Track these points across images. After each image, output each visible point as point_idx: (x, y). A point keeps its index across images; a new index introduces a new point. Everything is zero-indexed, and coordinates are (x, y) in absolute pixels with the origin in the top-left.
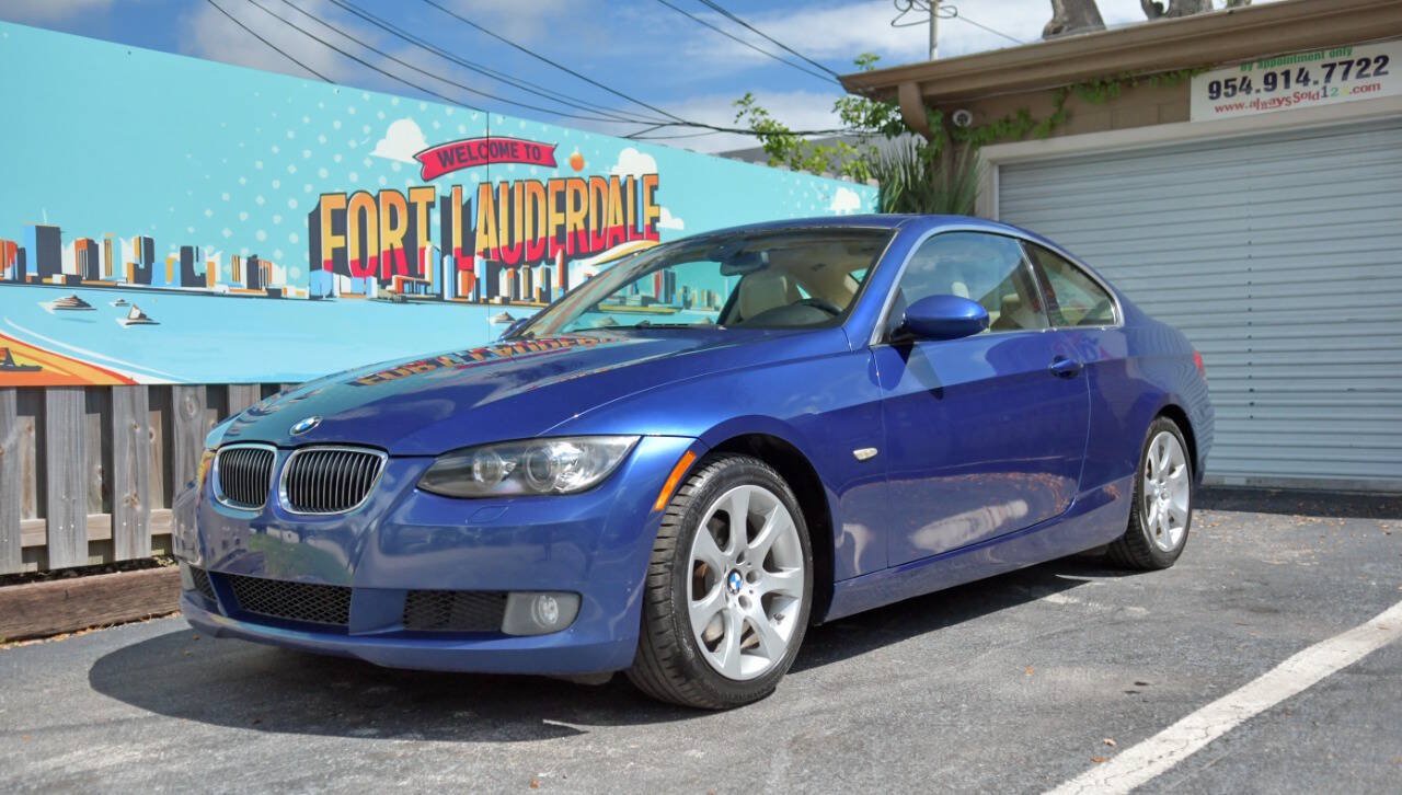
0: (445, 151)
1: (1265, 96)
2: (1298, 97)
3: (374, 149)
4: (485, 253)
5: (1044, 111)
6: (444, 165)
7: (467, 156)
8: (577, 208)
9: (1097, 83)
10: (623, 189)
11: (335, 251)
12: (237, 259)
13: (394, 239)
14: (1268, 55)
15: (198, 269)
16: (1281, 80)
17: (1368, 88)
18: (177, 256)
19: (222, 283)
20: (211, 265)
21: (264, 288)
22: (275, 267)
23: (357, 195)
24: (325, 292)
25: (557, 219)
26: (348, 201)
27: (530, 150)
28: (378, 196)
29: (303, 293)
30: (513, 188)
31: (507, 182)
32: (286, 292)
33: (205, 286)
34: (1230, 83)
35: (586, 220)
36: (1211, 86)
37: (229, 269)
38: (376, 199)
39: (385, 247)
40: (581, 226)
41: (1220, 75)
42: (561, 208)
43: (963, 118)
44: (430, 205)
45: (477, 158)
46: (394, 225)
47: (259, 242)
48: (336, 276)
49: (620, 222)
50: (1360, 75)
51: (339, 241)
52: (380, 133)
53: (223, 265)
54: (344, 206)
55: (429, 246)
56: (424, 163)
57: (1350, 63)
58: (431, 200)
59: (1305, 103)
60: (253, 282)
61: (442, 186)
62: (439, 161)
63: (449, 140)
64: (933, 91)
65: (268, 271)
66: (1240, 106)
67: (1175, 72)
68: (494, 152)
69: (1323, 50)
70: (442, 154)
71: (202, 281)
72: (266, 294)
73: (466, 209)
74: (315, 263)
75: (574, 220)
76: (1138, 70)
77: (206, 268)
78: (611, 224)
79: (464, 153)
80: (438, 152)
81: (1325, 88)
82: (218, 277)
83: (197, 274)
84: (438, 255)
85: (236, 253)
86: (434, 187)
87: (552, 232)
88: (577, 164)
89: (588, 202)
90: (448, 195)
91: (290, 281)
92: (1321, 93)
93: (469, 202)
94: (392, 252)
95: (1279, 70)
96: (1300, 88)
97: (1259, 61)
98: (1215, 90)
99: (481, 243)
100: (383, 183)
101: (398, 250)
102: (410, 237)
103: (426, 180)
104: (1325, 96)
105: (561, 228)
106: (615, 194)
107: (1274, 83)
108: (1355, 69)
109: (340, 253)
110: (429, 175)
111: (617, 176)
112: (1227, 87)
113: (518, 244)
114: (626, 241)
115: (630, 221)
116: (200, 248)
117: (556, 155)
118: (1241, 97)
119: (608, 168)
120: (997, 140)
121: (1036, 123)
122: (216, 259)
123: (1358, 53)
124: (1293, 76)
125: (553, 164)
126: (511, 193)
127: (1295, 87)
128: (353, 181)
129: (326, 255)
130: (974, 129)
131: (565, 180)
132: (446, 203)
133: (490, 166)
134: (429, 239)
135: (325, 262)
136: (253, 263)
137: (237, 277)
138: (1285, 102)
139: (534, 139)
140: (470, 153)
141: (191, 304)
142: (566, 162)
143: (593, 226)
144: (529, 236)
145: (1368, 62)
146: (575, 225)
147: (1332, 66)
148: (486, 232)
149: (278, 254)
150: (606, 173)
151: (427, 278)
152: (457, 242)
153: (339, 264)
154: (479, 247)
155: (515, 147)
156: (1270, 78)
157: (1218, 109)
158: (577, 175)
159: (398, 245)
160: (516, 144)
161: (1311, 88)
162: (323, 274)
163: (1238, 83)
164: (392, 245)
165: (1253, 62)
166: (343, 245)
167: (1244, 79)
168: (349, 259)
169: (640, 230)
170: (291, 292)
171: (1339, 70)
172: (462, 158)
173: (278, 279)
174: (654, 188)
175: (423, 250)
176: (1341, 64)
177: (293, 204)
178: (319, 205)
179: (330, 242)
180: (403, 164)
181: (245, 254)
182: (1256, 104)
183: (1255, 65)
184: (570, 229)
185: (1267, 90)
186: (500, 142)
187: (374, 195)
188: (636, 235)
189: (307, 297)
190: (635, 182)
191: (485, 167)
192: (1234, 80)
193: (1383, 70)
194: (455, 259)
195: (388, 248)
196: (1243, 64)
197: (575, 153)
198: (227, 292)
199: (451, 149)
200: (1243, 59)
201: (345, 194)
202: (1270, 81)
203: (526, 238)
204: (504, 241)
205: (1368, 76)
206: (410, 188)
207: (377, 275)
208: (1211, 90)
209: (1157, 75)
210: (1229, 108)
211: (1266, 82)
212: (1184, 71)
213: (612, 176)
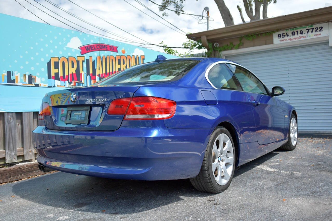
0: (87, 47)
1: (292, 37)
2: (300, 37)
3: (67, 45)
4: (99, 75)
5: (237, 43)
6: (87, 51)
7: (93, 49)
8: (124, 64)
9: (250, 35)
10: (136, 59)
11: (55, 74)
12: (25, 75)
13: (73, 71)
14: (292, 27)
15: (12, 78)
16: (296, 33)
17: (318, 35)
18: (6, 74)
19: (20, 82)
20: (17, 77)
21: (34, 84)
22: (37, 77)
23: (61, 58)
24: (53, 85)
25: (118, 66)
26: (59, 60)
27: (111, 47)
28: (68, 58)
29: (46, 86)
30: (106, 58)
31: (105, 56)
32: (40, 85)
33: (15, 83)
34: (283, 34)
35: (126, 67)
36: (278, 35)
37: (22, 78)
38: (68, 59)
39: (70, 73)
41: (281, 33)
42: (119, 63)
43: (217, 45)
44: (83, 61)
45: (96, 49)
46: (73, 67)
47: (32, 70)
48: (56, 81)
50: (316, 31)
51: (56, 71)
52: (68, 40)
53: (20, 77)
54: (58, 61)
55: (83, 73)
56: (81, 50)
57: (313, 29)
58: (84, 60)
59: (302, 39)
60: (30, 82)
61: (87, 56)
62: (86, 49)
63: (88, 44)
64: (210, 38)
65: (35, 79)
66: (286, 40)
67: (270, 32)
68: (101, 48)
69: (306, 26)
70: (86, 48)
71: (14, 81)
72: (34, 86)
73: (94, 63)
74: (49, 77)
75: (123, 67)
76: (260, 32)
77: (15, 77)
79: (92, 48)
80: (85, 47)
81: (307, 35)
82: (19, 80)
83: (12, 79)
84: (86, 75)
85: (25, 74)
86: (84, 56)
87: (117, 70)
88: (124, 52)
89: (127, 62)
90: (88, 59)
91: (42, 82)
92: (306, 36)
93: (94, 61)
94: (72, 74)
95: (295, 31)
96: (301, 35)
97: (290, 29)
98: (279, 36)
99: (98, 72)
100: (70, 55)
101: (74, 74)
102: (78, 70)
103: (82, 54)
104: (307, 37)
105: (119, 69)
106: (133, 60)
107: (294, 34)
108: (314, 30)
109: (57, 74)
110: (83, 53)
111: (134, 56)
112: (282, 35)
113: (108, 73)
116: (13, 72)
117: (118, 49)
118: (286, 38)
119: (131, 53)
120: (225, 50)
121: (235, 45)
122: (18, 75)
123: (315, 26)
124: (299, 32)
125: (117, 52)
127: (299, 35)
128: (61, 54)
129: (53, 75)
130: (219, 47)
131: (120, 56)
132: (88, 61)
133: (100, 51)
134: (83, 71)
135: (53, 77)
136: (30, 77)
137: (25, 81)
138: (297, 39)
139: (112, 45)
140: (94, 47)
141: (11, 88)
142: (121, 51)
145: (318, 28)
147: (309, 30)
148: (99, 69)
149: (38, 74)
150: (131, 55)
151: (83, 82)
152: (91, 72)
153: (57, 77)
154: (97, 73)
155: (107, 47)
156: (293, 33)
157: (281, 41)
158: (123, 55)
159: (74, 72)
160: (107, 46)
161: (303, 35)
162: (52, 80)
163: (285, 34)
164: (72, 72)
165: (288, 29)
166: (58, 72)
167: (287, 33)
168: (60, 76)
170: (42, 85)
171: (310, 31)
172: (92, 49)
173: (38, 81)
174: (143, 59)
175: (81, 74)
176: (311, 29)
177: (42, 60)
178: (50, 61)
179: (54, 71)
180: (75, 50)
181: (28, 74)
182: (290, 39)
183: (289, 30)
184: (122, 69)
185: (292, 36)
186: (103, 45)
187: (67, 58)
189: (47, 86)
190: (139, 57)
191: (99, 51)
192: (284, 34)
193: (321, 30)
194: (91, 77)
195: (71, 73)
196: (286, 30)
197: (123, 49)
198: (22, 85)
199: (89, 46)
200: (286, 28)
201: (58, 57)
202: (293, 34)
203: (110, 72)
204: (104, 72)
205: (318, 32)
206: (77, 57)
207: (68, 80)
208: (278, 36)
209: (265, 33)
210: (283, 40)
211: (292, 34)
212: (272, 32)
213: (133, 56)
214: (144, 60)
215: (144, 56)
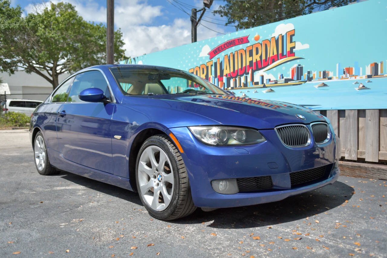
0: (215, 50)
3: (199, 55)
4: (226, 75)
6: (215, 54)
8: (257, 53)
10: (277, 42)
23: (196, 68)
25: (250, 59)
28: (200, 67)
31: (233, 53)
35: (261, 57)
40: (259, 59)
42: (251, 55)
44: (212, 65)
45: (223, 49)
46: (203, 73)
49: (275, 53)
54: (193, 71)
61: (215, 60)
68: (228, 45)
73: (221, 64)
75: (256, 58)
78: (271, 55)
80: (213, 51)
84: (213, 78)
86: (212, 61)
87: (248, 64)
88: (257, 39)
89: (262, 50)
90: (216, 62)
93: (222, 62)
99: (225, 73)
100: (201, 63)
102: (207, 75)
105: (251, 62)
106: (273, 44)
110: (211, 58)
111: (274, 37)
113: (236, 70)
114: (278, 60)
115: (280, 52)
117: (249, 38)
119: (270, 35)
125: (248, 42)
126: (234, 56)
131: (252, 45)
134: (211, 75)
135: (190, 85)
139: (241, 36)
142: (253, 39)
143: (264, 58)
144: (240, 67)
146: (256, 59)
148: (227, 69)
150: (269, 38)
152: (219, 74)
155: (234, 41)
158: (257, 42)
159: (204, 77)
169: (285, 54)
172: (220, 50)
174: (291, 37)
175: (210, 78)
184: (254, 61)
186: (230, 42)
188: (283, 56)
190: (283, 36)
191: (226, 50)
194: (218, 79)
197: (256, 35)
199: (217, 49)
201: (193, 68)
204: (232, 71)
206: (207, 63)
213: (272, 38)
214: (293, 37)
215: (294, 30)
